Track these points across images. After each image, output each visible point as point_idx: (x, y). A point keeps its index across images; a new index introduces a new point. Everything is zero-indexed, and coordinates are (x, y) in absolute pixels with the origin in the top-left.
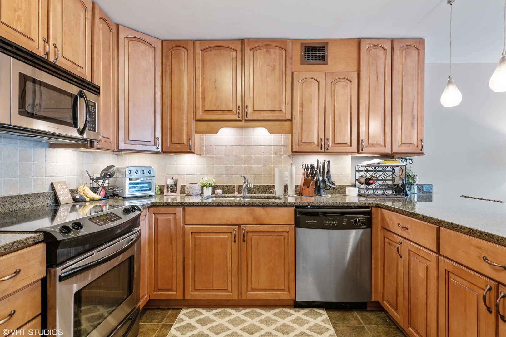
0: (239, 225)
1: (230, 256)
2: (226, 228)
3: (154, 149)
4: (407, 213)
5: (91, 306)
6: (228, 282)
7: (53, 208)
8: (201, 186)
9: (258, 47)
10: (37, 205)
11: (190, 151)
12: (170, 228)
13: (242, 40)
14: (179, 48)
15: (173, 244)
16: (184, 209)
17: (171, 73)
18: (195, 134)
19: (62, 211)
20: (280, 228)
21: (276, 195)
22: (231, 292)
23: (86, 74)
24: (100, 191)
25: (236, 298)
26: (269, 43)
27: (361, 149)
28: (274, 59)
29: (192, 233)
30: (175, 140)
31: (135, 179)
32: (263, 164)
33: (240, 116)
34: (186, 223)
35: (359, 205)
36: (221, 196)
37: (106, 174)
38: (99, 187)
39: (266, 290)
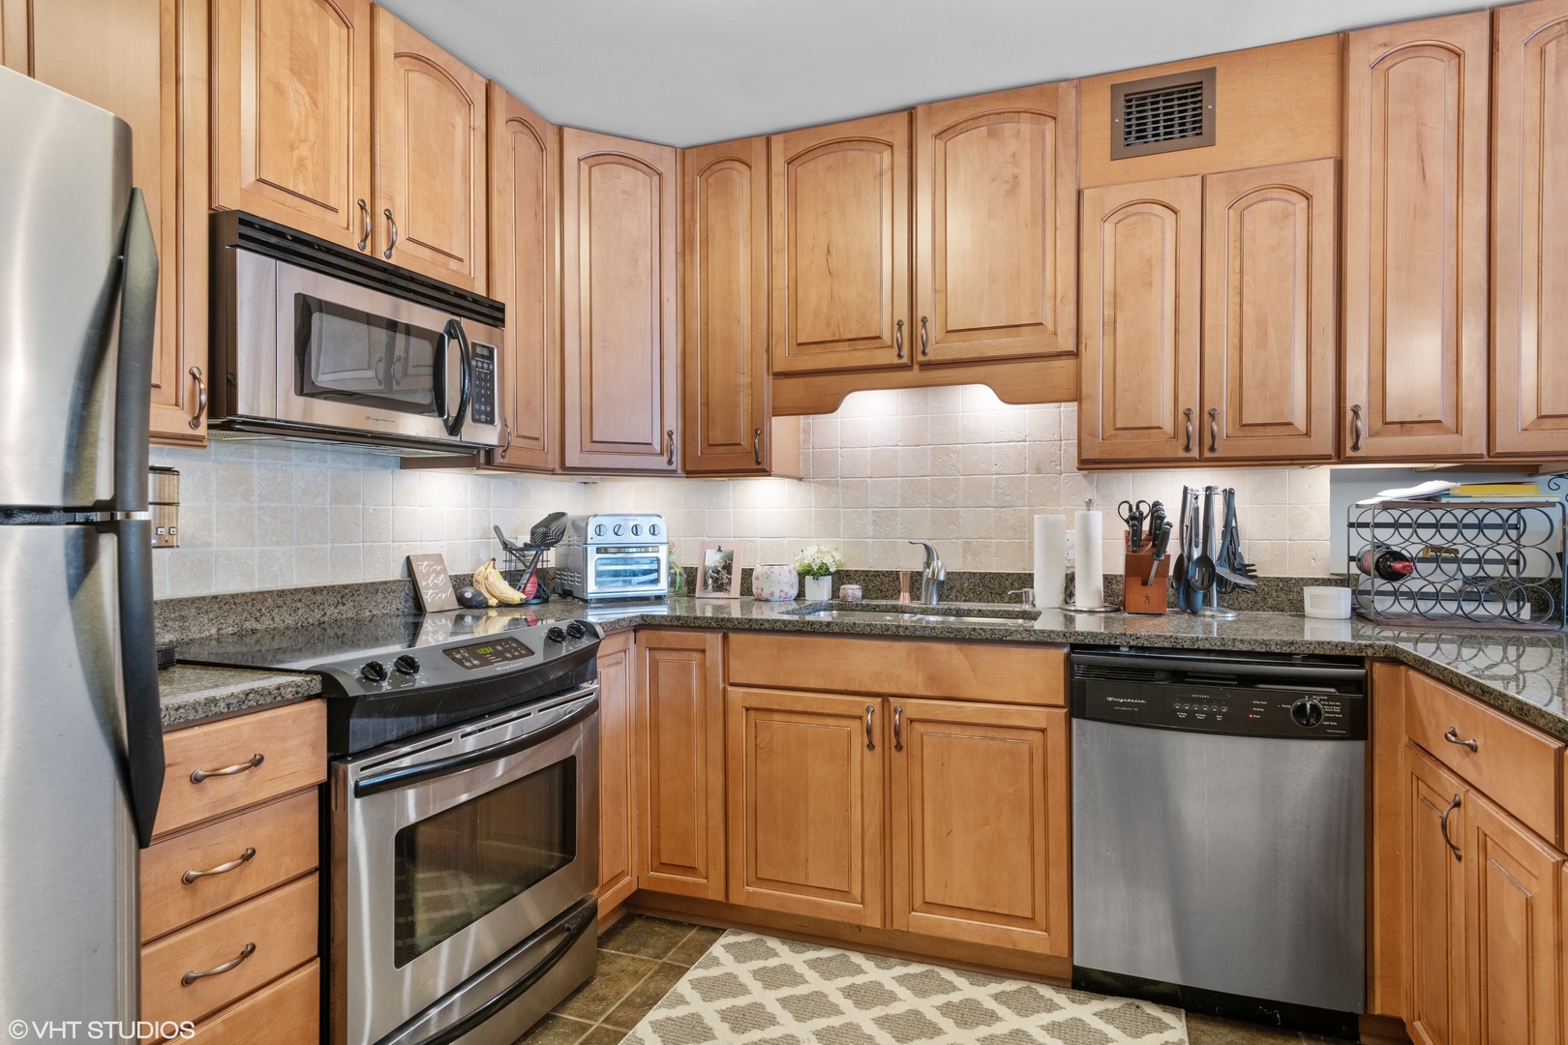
0: (885, 697)
1: (856, 791)
2: (844, 702)
3: (661, 463)
4: (1472, 688)
5: (443, 874)
6: (850, 869)
7: (411, 620)
8: (799, 574)
9: (961, 123)
10: (371, 611)
11: (759, 467)
12: (689, 691)
13: (910, 111)
14: (728, 164)
15: (697, 738)
16: (725, 638)
17: (706, 242)
18: (774, 416)
19: (430, 629)
20: (1015, 716)
21: (1034, 606)
22: (862, 903)
23: (472, 275)
24: (525, 582)
25: (877, 923)
26: (999, 106)
27: (1349, 443)
28: (1014, 155)
29: (747, 709)
30: (717, 435)
31: (615, 550)
32: (994, 504)
33: (905, 352)
34: (731, 681)
35: (1316, 652)
36: (857, 605)
37: (545, 535)
38: (524, 570)
39: (970, 912)
